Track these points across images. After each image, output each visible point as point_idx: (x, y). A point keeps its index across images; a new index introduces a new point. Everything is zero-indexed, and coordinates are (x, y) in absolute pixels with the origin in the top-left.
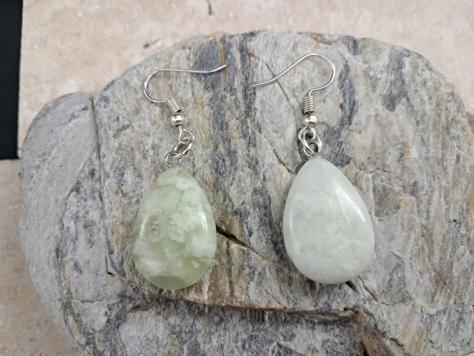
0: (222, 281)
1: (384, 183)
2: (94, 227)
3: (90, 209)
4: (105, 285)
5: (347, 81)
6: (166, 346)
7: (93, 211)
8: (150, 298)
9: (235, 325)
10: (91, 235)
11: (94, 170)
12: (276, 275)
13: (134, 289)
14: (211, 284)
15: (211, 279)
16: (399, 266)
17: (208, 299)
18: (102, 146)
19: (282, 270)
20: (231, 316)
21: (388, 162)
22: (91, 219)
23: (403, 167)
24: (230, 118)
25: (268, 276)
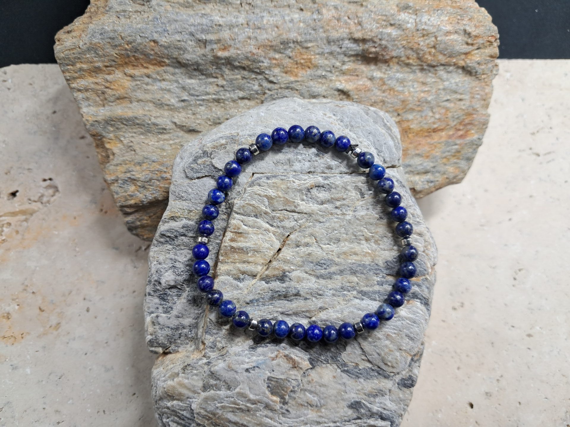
0: (236, 257)
1: (292, 387)
2: (288, 166)
3: (301, 164)
5: (376, 374)
7: (300, 166)
10: (283, 163)
11: (332, 169)
13: (239, 192)
14: (235, 249)
15: (239, 249)
16: (229, 388)
17: (226, 246)
18: (350, 177)
19: (238, 302)
21: (307, 394)
22: (295, 164)
23: (302, 405)
24: (359, 278)
25: (235, 292)
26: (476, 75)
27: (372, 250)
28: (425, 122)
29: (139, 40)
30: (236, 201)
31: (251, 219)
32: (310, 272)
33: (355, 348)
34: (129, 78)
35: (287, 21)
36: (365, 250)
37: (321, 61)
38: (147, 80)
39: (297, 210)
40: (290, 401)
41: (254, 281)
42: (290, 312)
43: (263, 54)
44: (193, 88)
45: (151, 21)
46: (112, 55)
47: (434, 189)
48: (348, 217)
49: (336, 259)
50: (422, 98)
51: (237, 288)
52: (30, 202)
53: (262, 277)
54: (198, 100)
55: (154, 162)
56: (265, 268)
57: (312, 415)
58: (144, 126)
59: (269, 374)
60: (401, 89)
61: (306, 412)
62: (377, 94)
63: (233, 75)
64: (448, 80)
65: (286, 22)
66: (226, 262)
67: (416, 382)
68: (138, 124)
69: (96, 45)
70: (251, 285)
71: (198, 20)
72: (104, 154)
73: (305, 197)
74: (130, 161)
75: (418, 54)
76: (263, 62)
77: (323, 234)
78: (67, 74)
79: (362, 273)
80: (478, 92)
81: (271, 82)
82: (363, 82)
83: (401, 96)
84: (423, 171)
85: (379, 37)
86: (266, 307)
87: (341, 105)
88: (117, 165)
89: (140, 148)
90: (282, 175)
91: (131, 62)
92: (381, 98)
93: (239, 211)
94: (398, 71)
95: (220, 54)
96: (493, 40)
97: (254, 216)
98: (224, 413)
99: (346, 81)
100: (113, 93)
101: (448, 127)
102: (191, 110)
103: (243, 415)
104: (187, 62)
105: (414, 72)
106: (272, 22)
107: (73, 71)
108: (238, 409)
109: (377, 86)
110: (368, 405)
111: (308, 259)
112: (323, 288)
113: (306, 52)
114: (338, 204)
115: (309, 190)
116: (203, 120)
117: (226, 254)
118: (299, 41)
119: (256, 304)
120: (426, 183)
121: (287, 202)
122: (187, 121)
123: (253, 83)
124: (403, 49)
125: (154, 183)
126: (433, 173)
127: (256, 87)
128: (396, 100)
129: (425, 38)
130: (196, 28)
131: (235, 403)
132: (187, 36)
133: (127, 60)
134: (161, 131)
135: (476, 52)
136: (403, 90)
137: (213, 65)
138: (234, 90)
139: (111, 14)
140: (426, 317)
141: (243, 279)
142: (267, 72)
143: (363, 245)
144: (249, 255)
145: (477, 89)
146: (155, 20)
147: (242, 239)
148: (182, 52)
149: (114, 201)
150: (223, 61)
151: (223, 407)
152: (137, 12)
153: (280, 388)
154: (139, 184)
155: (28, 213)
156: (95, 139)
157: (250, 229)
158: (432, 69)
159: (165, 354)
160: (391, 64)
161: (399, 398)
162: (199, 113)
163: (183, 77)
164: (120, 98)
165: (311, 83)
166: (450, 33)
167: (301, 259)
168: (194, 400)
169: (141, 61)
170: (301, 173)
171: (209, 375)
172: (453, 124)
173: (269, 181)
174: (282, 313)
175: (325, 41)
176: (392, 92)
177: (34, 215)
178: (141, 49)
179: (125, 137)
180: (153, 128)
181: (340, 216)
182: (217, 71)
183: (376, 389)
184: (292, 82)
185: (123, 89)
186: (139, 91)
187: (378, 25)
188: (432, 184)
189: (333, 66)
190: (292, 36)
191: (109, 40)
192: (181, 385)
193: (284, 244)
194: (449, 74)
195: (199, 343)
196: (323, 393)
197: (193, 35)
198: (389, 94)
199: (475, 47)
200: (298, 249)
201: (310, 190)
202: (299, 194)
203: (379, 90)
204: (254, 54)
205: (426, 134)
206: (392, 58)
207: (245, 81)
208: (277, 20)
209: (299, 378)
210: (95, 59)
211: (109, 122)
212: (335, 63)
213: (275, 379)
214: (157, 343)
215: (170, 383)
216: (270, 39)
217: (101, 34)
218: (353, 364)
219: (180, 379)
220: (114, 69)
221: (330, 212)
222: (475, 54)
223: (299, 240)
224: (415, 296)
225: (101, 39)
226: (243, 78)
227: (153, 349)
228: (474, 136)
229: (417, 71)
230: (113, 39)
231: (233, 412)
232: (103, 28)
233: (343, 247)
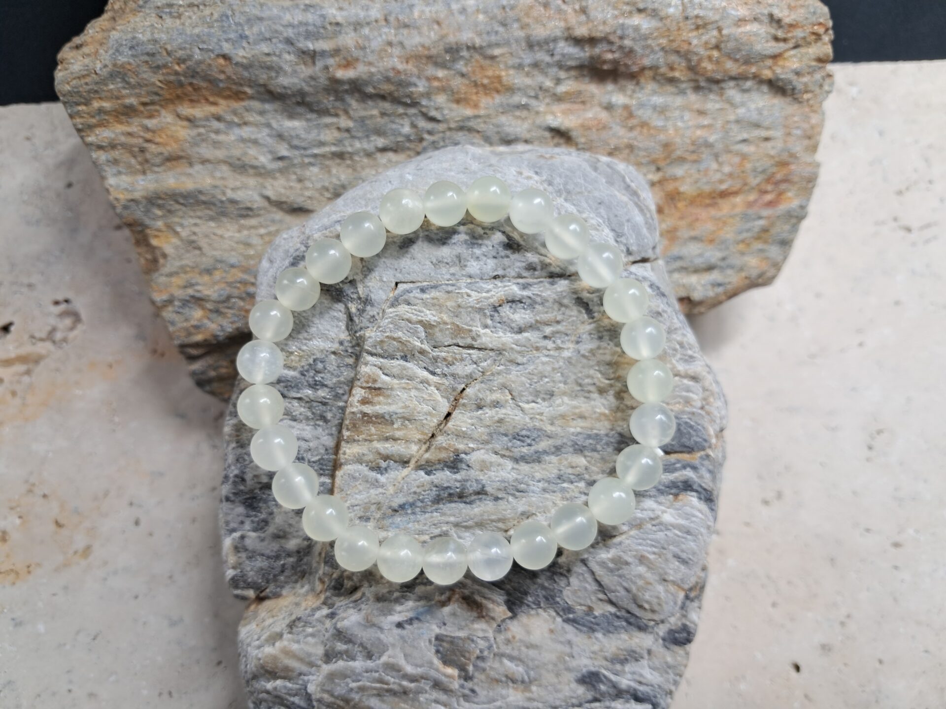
0: (373, 430)
1: (478, 651)
2: (457, 268)
3: (482, 263)
4: (381, 280)
5: (624, 624)
6: (300, 349)
7: (478, 267)
8: (361, 337)
9: (319, 438)
10: (447, 264)
11: (536, 270)
12: (373, 501)
13: (374, 316)
14: (371, 417)
15: (376, 417)
16: (369, 656)
17: (353, 413)
18: (567, 282)
19: (379, 509)
20: (332, 435)
21: (506, 662)
22: (469, 264)
23: (497, 681)
24: (589, 459)
25: (373, 492)
26: (793, 94)
27: (611, 410)
28: (705, 180)
29: (198, 56)
30: (368, 333)
31: (395, 363)
32: (503, 453)
33: (585, 580)
34: (185, 123)
35: (456, 12)
36: (598, 410)
37: (518, 79)
38: (216, 124)
39: (476, 344)
40: (477, 674)
41: (406, 471)
42: (470, 523)
43: (415, 71)
44: (298, 136)
45: (217, 21)
46: (154, 84)
47: (724, 297)
48: (566, 354)
49: (549, 428)
50: (699, 138)
51: (376, 484)
52: (34, 341)
53: (419, 463)
54: (307, 156)
55: (232, 266)
56: (424, 447)
57: (514, 696)
58: (214, 204)
59: (437, 631)
60: (660, 123)
61: (504, 692)
62: (620, 134)
63: (365, 109)
64: (743, 104)
65: (453, 14)
66: (354, 441)
67: (694, 635)
68: (204, 203)
69: (124, 68)
70: (400, 478)
71: (298, 17)
72: (149, 256)
73: (489, 322)
74: (193, 268)
75: (689, 61)
76: (415, 85)
77: (523, 384)
78: (78, 120)
79: (595, 450)
80: (797, 125)
81: (433, 119)
82: (593, 113)
83: (662, 137)
84: (703, 266)
85: (619, 32)
86: (427, 515)
87: (548, 156)
88: (170, 275)
89: (210, 245)
90: (447, 285)
91: (186, 94)
92: (626, 140)
93: (374, 351)
94: (654, 92)
95: (340, 74)
96: (821, 30)
97: (402, 357)
98: (364, 699)
99: (564, 113)
100: (160, 149)
101: (746, 188)
102: (295, 173)
103: (397, 700)
104: (284, 91)
105: (682, 92)
106: (428, 15)
107: (88, 114)
108: (388, 691)
109: (618, 120)
110: (613, 678)
111: (499, 429)
112: (526, 479)
113: (491, 66)
114: (548, 330)
115: (495, 309)
116: (317, 190)
117: (354, 426)
118: (477, 45)
119: (409, 511)
120: (709, 287)
121: (458, 331)
122: (288, 192)
123: (401, 122)
124: (661, 53)
125: (235, 303)
126: (722, 269)
127: (407, 129)
128: (653, 144)
129: (701, 31)
130: (296, 31)
131: (381, 681)
132: (281, 46)
133: (179, 92)
134: (245, 213)
135: (792, 52)
136: (665, 126)
137: (329, 94)
138: (368, 136)
139: (148, 11)
140: (709, 523)
141: (386, 469)
142: (424, 102)
143: (594, 400)
144: (395, 426)
145: (796, 119)
146: (224, 18)
147: (381, 398)
148: (273, 74)
149: (171, 337)
150: (346, 87)
151: (362, 689)
152: (191, 5)
153: (458, 653)
154: (209, 306)
155: (31, 361)
156: (133, 231)
157: (396, 381)
158: (715, 87)
159: (260, 599)
160: (642, 80)
161: (666, 663)
162: (309, 179)
163: (279, 117)
164: (172, 159)
165: (503, 119)
166: (745, 21)
167: (487, 430)
168: (311, 677)
169: (205, 92)
170: (482, 279)
171: (333, 635)
172: (754, 181)
173: (425, 296)
174: (457, 525)
175: (524, 44)
176: (645, 130)
177: (42, 363)
178: (203, 70)
179: (182, 225)
180: (231, 209)
181: (552, 353)
182: (338, 104)
183: (626, 650)
184: (469, 119)
185: (175, 142)
186: (204, 145)
187: (616, 12)
188: (720, 290)
189: (541, 88)
190: (465, 39)
191: (146, 58)
192: (287, 652)
193: (456, 403)
194: (746, 96)
195: (314, 580)
196: (533, 660)
197: (292, 44)
198: (641, 133)
199: (791, 44)
200: (480, 412)
201: (499, 308)
202: (478, 316)
203: (624, 127)
204: (399, 72)
205: (708, 201)
206: (643, 69)
207: (386, 119)
208: (438, 9)
209: (490, 634)
210: (125, 92)
211: (154, 200)
212: (542, 83)
213: (449, 639)
214: (245, 582)
215: (268, 650)
216: (427, 45)
217: (131, 48)
218: (584, 608)
219: (285, 643)
220: (157, 107)
221: (535, 345)
222: (791, 57)
223: (481, 396)
224: (687, 486)
225: (133, 56)
226: (383, 114)
227: (238, 592)
228: (791, 202)
229: (689, 92)
230: (153, 55)
231: (379, 695)
232: (134, 38)
233: (559, 406)
